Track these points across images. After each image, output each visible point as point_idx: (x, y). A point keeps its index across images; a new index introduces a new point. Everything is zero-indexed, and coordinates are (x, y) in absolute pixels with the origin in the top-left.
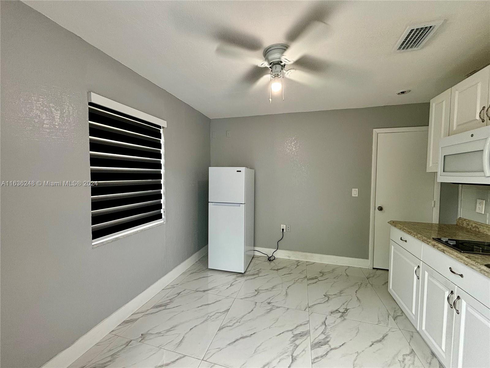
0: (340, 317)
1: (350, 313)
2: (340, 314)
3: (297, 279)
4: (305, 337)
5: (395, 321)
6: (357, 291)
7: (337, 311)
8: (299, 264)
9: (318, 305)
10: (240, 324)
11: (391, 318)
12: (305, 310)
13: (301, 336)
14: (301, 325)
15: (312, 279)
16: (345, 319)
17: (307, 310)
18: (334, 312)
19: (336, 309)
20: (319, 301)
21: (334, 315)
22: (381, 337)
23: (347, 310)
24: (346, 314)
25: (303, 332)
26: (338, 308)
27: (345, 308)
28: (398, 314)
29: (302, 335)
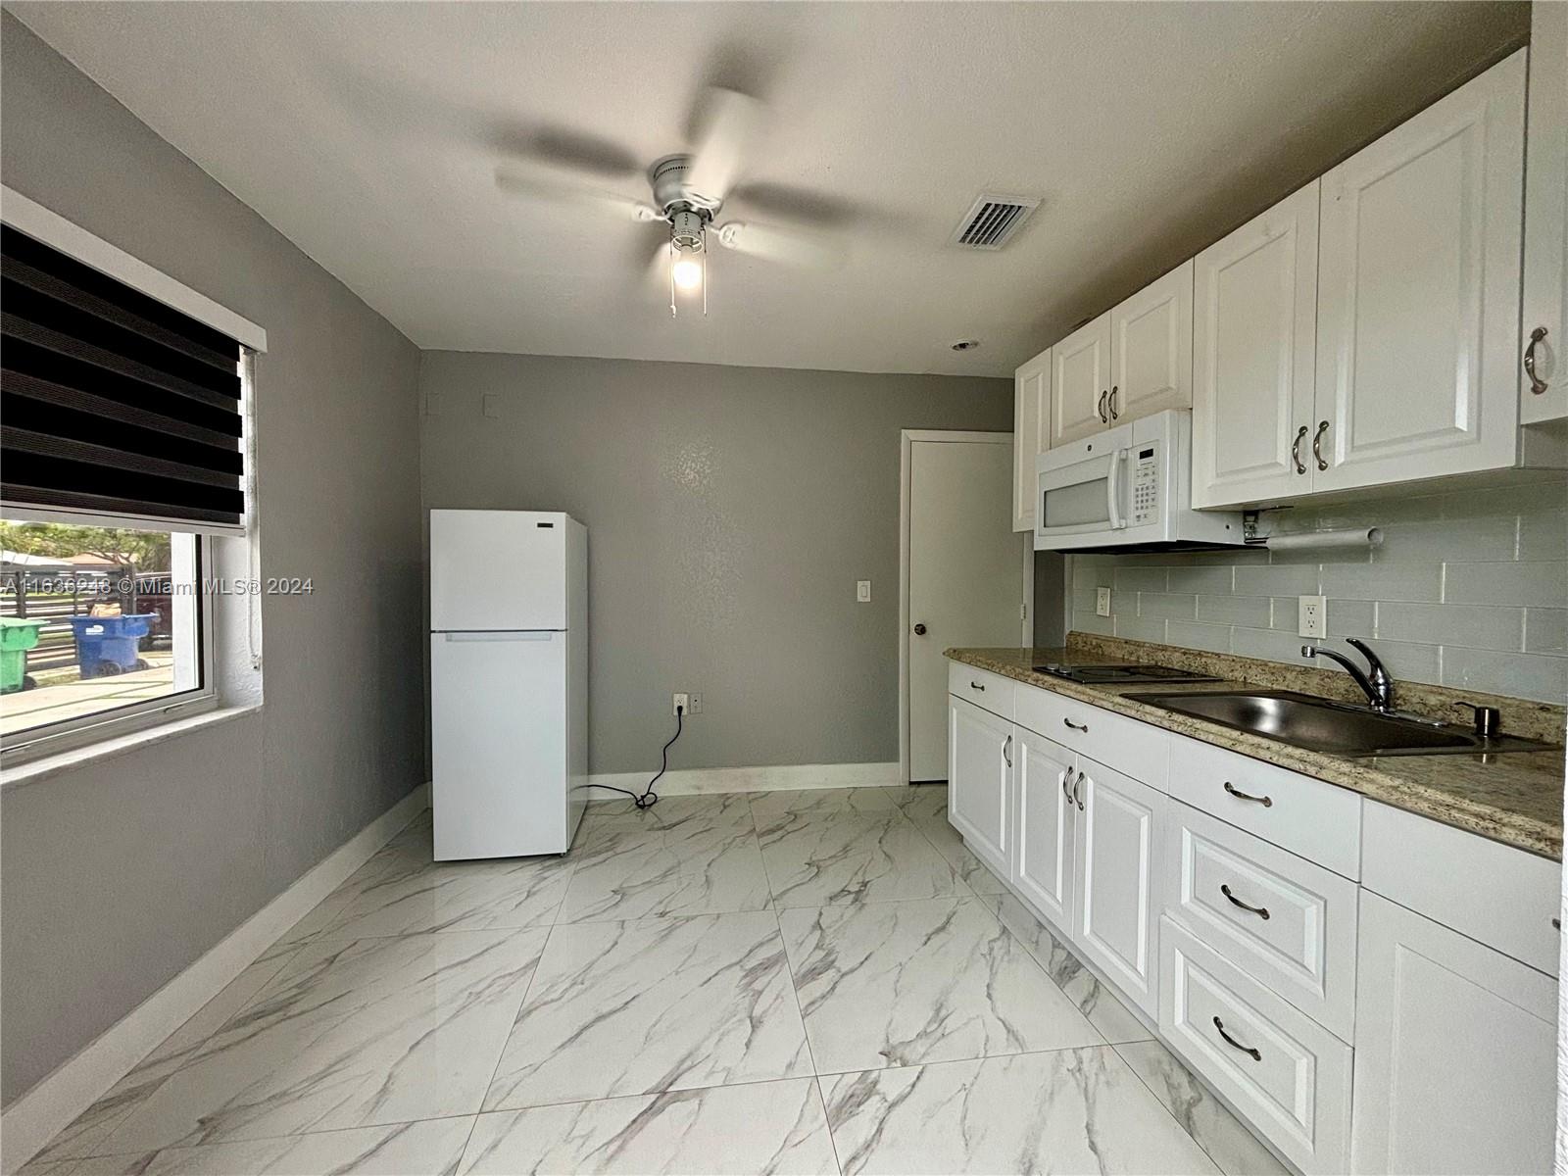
0: (853, 903)
1: (872, 889)
2: (852, 896)
3: (729, 840)
4: (777, 968)
5: (968, 881)
6: (881, 839)
7: (844, 891)
8: (727, 803)
9: (797, 888)
10: (583, 987)
11: (958, 878)
12: (765, 906)
13: (766, 968)
14: (761, 944)
15: (772, 831)
16: (863, 905)
17: (771, 906)
18: (836, 896)
19: (839, 889)
20: (797, 879)
21: (838, 903)
22: (945, 919)
23: (865, 884)
24: (865, 893)
25: (768, 959)
26: (844, 885)
27: (861, 881)
28: (971, 868)
29: (766, 966)
